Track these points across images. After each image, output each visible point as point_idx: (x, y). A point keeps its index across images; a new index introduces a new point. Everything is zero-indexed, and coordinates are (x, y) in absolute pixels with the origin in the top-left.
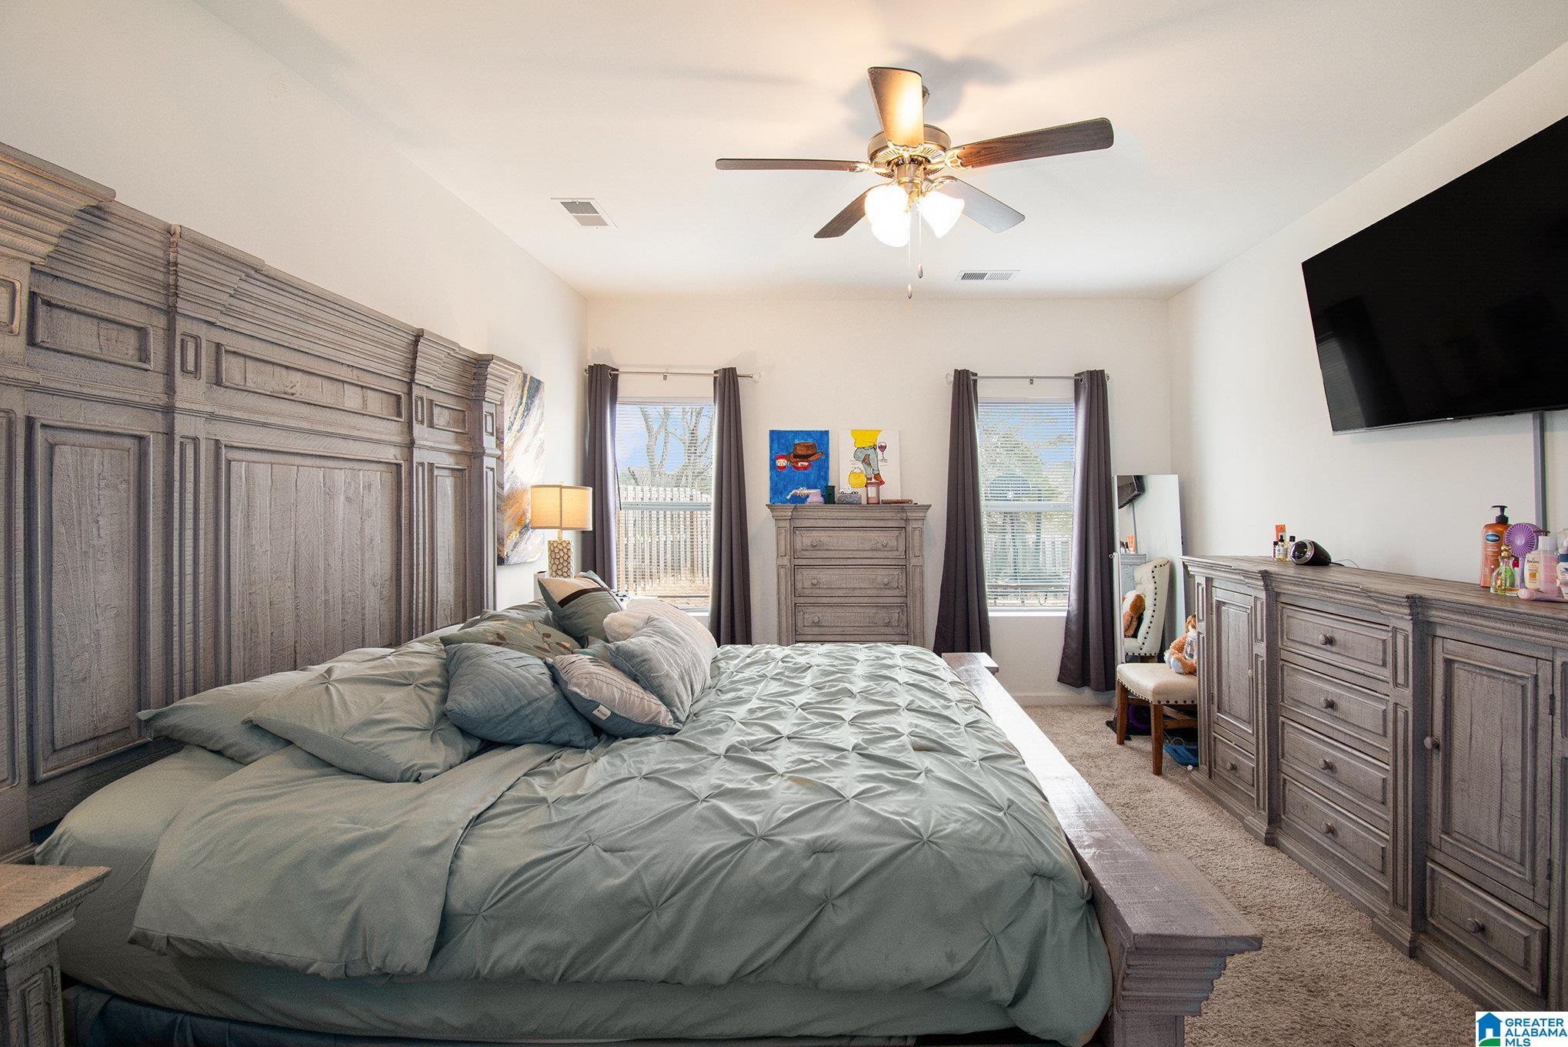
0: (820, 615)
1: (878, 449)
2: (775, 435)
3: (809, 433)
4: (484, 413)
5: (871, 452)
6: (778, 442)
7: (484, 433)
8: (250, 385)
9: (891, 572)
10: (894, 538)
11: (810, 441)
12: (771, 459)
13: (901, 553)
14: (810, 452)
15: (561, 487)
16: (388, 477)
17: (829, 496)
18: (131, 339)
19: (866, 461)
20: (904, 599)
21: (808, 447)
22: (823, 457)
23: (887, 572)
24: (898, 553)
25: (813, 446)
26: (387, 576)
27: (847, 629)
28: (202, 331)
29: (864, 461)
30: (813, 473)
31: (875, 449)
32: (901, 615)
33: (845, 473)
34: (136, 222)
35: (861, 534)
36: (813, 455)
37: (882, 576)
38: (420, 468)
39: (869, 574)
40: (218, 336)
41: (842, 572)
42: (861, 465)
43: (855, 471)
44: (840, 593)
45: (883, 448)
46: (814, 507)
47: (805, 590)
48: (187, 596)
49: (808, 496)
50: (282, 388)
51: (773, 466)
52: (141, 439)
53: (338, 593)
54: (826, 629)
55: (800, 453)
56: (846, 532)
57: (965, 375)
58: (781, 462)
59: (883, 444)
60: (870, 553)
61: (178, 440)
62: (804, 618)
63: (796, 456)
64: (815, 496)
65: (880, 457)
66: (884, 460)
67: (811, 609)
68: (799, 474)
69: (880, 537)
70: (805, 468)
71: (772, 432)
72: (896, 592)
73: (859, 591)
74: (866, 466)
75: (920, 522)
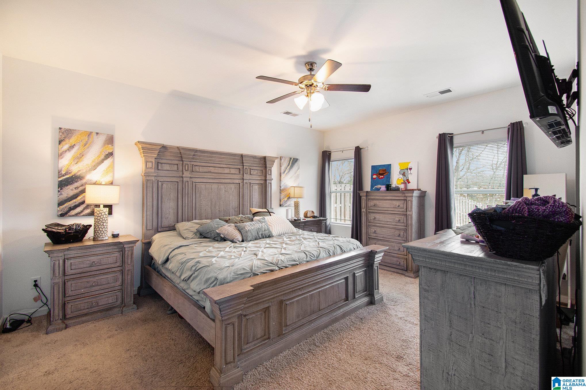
0: (375, 229)
1: (409, 170)
2: (373, 167)
3: (384, 166)
4: (267, 170)
5: (406, 171)
6: (374, 170)
7: (267, 175)
8: (201, 171)
9: (401, 216)
10: (402, 204)
11: (384, 168)
12: (371, 176)
13: (404, 209)
14: (384, 172)
15: (294, 187)
16: (237, 186)
17: (388, 187)
18: (176, 166)
19: (404, 174)
20: (406, 227)
21: (383, 170)
22: (389, 174)
23: (399, 216)
24: (403, 209)
25: (385, 170)
26: (237, 206)
27: (385, 236)
28: (189, 163)
29: (403, 174)
30: (385, 179)
31: (407, 170)
32: (404, 233)
33: (396, 180)
34: (172, 147)
35: (390, 202)
36: (385, 173)
37: (397, 218)
38: (246, 185)
39: (393, 217)
40: (192, 163)
41: (383, 215)
42: (401, 176)
43: (399, 178)
44: (383, 223)
45: (410, 169)
46: (382, 192)
47: (371, 221)
48: (186, 207)
49: (381, 188)
50: (208, 171)
51: (372, 178)
52: (178, 182)
53: (222, 209)
54: (378, 235)
55: (381, 173)
56: (385, 201)
57: (443, 136)
58: (375, 176)
59: (411, 168)
60: (393, 209)
61: (184, 182)
62: (371, 230)
63: (379, 174)
64: (383, 188)
65: (409, 173)
66: (411, 174)
67: (373, 227)
68: (380, 180)
69: (397, 203)
70: (382, 178)
71: (372, 166)
72: (403, 224)
73: (389, 223)
74: (404, 176)
75: (411, 198)
